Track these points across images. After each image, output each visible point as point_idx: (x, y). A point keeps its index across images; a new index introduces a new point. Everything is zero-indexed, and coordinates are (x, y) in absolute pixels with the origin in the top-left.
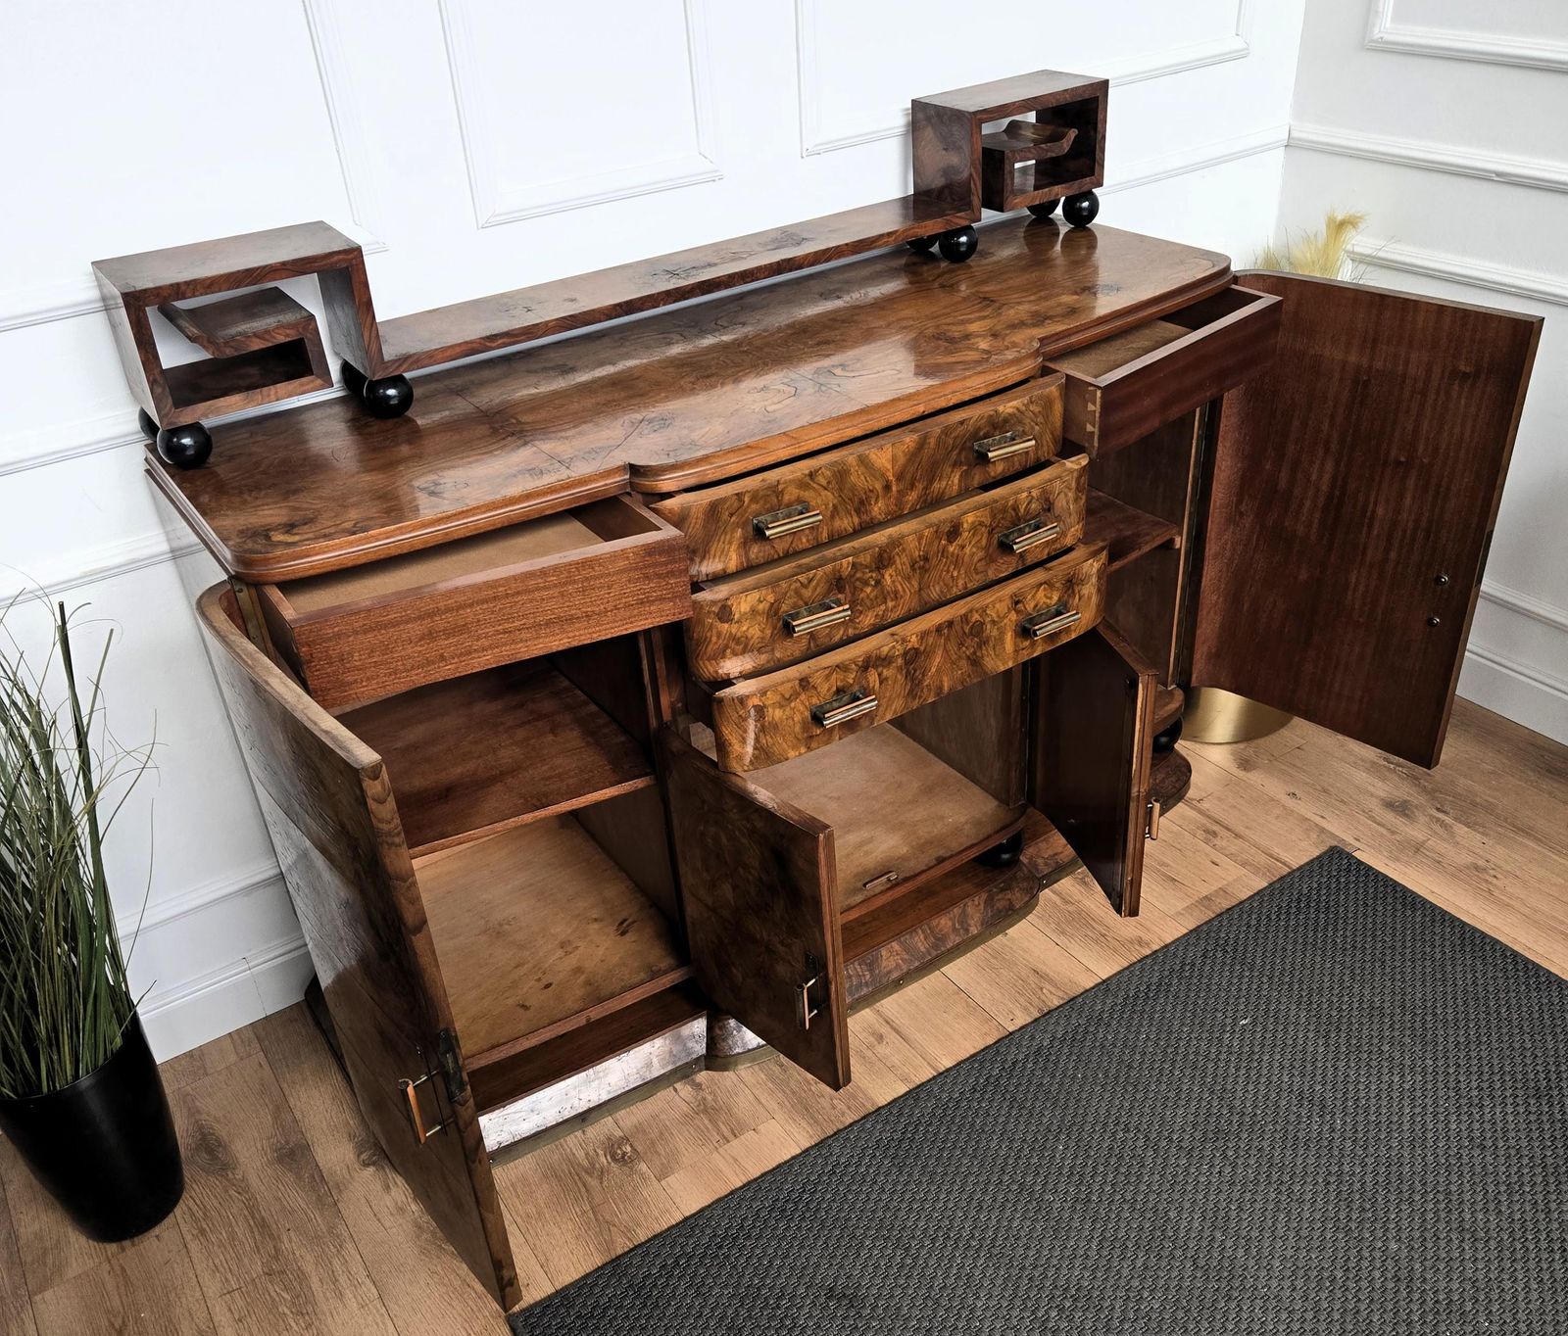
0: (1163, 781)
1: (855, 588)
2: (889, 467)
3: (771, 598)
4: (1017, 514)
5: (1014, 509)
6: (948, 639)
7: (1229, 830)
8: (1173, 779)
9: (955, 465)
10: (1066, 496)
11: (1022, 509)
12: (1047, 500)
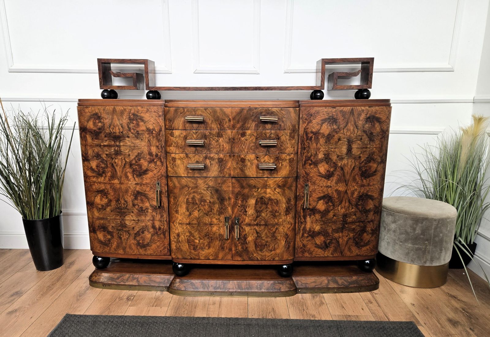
0: (362, 280)
1: (210, 140)
2: (230, 114)
3: (184, 134)
4: (266, 136)
5: (265, 134)
6: (233, 160)
7: (378, 303)
8: (366, 282)
9: (253, 121)
10: (285, 137)
11: (268, 135)
12: (278, 135)
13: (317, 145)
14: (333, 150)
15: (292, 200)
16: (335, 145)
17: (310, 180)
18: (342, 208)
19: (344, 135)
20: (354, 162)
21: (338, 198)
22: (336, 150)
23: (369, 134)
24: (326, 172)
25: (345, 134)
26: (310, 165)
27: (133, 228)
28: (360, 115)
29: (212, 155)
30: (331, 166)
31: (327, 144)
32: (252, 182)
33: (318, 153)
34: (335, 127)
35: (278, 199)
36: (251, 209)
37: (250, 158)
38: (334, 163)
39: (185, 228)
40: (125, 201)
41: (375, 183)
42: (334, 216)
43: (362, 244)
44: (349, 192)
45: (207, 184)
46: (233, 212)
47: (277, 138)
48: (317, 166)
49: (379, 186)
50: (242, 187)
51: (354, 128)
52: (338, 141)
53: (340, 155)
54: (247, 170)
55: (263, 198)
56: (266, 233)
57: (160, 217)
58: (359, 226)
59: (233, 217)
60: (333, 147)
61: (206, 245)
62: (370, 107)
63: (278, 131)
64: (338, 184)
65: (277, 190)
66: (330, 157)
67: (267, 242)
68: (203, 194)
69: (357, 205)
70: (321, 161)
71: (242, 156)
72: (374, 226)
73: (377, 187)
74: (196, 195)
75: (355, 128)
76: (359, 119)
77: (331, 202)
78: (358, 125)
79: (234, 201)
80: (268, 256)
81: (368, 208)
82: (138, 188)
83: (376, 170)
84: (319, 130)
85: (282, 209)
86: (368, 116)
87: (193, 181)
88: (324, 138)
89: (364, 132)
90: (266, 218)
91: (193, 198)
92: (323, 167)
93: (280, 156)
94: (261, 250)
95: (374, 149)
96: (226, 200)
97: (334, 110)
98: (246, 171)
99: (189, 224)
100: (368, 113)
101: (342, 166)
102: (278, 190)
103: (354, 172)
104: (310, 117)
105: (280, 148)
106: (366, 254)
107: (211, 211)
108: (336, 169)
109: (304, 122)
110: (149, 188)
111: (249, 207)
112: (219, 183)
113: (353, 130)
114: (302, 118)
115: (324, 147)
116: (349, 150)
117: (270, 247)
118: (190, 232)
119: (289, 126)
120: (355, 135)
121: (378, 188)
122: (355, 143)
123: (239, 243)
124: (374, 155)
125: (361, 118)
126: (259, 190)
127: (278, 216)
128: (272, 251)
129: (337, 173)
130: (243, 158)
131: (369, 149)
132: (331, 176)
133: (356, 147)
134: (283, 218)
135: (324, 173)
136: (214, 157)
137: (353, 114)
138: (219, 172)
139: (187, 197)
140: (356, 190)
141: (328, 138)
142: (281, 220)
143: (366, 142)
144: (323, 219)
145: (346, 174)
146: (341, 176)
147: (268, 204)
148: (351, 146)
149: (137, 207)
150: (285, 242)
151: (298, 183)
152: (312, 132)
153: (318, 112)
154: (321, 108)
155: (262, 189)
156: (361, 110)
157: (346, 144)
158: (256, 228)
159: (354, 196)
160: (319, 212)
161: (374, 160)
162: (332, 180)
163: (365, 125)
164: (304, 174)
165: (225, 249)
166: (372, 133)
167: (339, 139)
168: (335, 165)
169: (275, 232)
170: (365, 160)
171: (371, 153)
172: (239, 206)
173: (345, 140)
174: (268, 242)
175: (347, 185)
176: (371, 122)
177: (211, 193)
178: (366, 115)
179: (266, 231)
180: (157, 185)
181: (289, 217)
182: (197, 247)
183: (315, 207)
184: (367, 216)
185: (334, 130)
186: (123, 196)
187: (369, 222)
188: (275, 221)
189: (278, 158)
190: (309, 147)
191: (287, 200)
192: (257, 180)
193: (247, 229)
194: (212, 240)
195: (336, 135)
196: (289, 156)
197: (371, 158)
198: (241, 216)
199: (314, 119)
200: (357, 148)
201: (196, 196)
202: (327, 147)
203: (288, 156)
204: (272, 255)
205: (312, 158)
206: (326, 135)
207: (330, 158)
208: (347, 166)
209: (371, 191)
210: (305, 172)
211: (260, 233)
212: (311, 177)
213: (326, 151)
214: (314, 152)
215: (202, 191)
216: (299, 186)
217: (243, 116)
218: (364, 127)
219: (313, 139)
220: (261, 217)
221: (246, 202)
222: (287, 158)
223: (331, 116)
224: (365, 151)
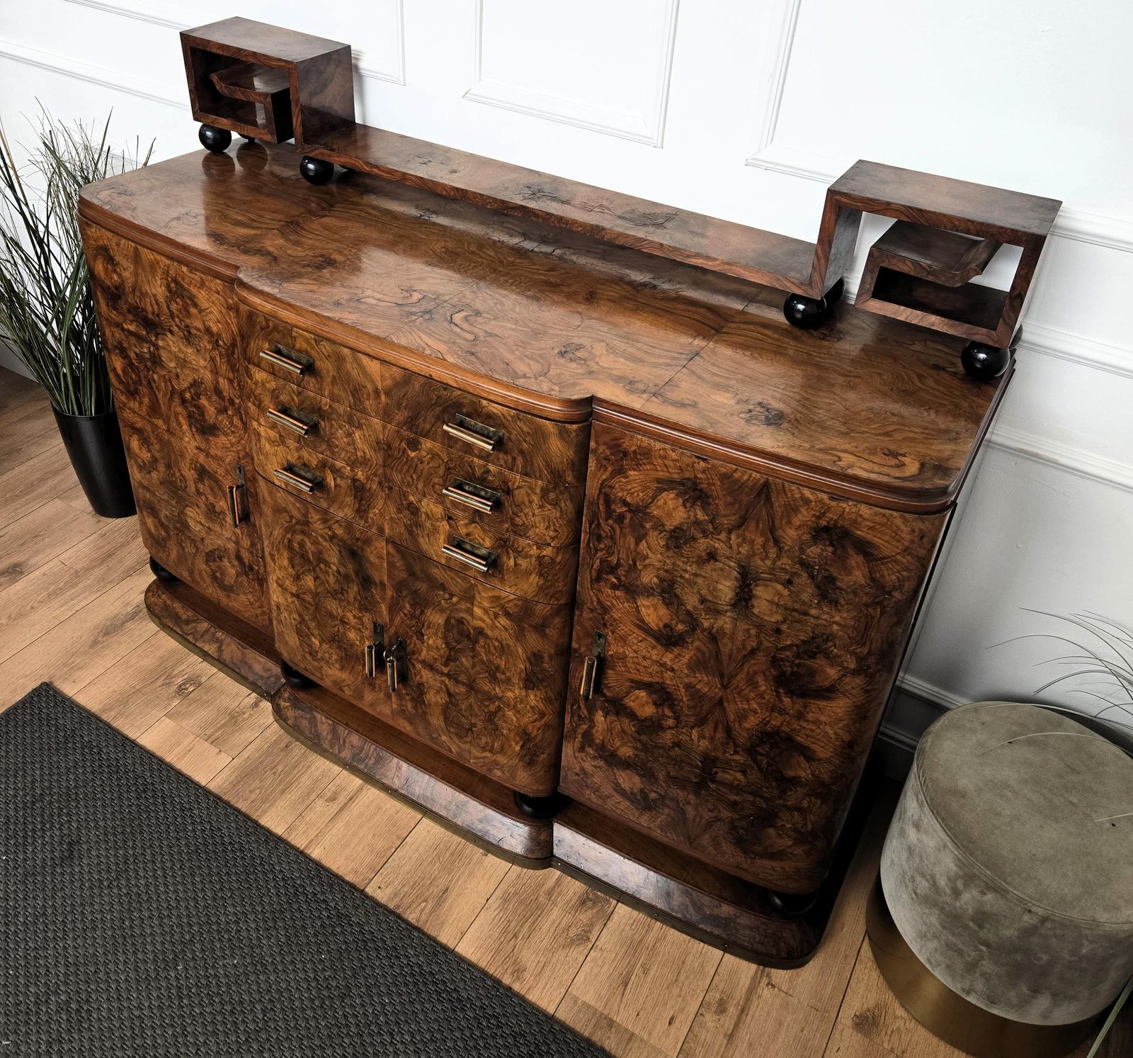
1: (332, 424)
3: (273, 383)
4: (473, 473)
6: (388, 497)
10: (528, 495)
11: (478, 472)
12: (505, 483)
13: (637, 544)
14: (687, 576)
15: (546, 659)
16: (695, 566)
17: (611, 625)
18: (702, 737)
19: (731, 548)
20: (758, 636)
21: (695, 707)
22: (700, 580)
23: (820, 578)
24: (661, 626)
25: (735, 547)
26: (614, 587)
27: (202, 539)
28: (792, 509)
29: (339, 464)
30: (678, 618)
31: (670, 553)
32: (437, 573)
33: (640, 567)
34: (701, 516)
35: (504, 642)
36: (436, 634)
37: (431, 511)
38: (689, 613)
39: (290, 600)
40: (182, 475)
41: (823, 718)
42: (677, 744)
43: (757, 848)
44: (731, 709)
45: (330, 529)
46: (392, 620)
47: (503, 490)
48: (635, 599)
49: (840, 732)
50: (412, 574)
51: (767, 540)
52: (708, 561)
53: (710, 598)
54: (423, 537)
55: (463, 623)
56: (471, 706)
57: (249, 543)
58: (753, 803)
59: (392, 631)
60: (689, 568)
61: (336, 660)
62: (832, 499)
63: (507, 472)
64: (695, 673)
65: (500, 620)
66: (678, 591)
67: (474, 725)
68: (322, 545)
69: (751, 751)
70: (648, 592)
71: (412, 498)
72: (805, 824)
73: (831, 732)
74: (306, 540)
75: (771, 544)
76: (789, 522)
77: (671, 707)
78: (781, 536)
79: (393, 596)
80: (476, 758)
81: (791, 773)
82: (202, 458)
83: (833, 686)
84: (647, 507)
85: (513, 669)
86: (824, 523)
87: (298, 505)
88: (661, 532)
89: (805, 565)
90: (472, 672)
91: (302, 545)
92: (652, 609)
93: (512, 539)
94: (459, 736)
95: (835, 627)
96: (375, 584)
97: (702, 464)
98: (421, 540)
99: (297, 596)
100: (824, 514)
101: (714, 630)
102: (503, 621)
103: (752, 662)
104: (621, 459)
105: (512, 519)
106: (770, 877)
107: (342, 594)
108: (694, 630)
109: (601, 466)
110: (223, 469)
111: (429, 627)
112: (358, 540)
113: (764, 547)
114: (595, 451)
115: (659, 556)
116: (743, 598)
117: (481, 739)
118: (300, 615)
119: (541, 471)
120: (768, 563)
121: (833, 736)
122: (766, 586)
123: (407, 694)
124: (830, 644)
125: (797, 521)
126: (455, 599)
127: (503, 682)
128: (486, 751)
129: (697, 643)
130: (412, 503)
131: (812, 620)
132: (675, 644)
133: (770, 598)
134: (517, 691)
135: (653, 626)
136: (343, 470)
137: (768, 499)
138: (357, 510)
139: (289, 536)
140: (755, 712)
141: (677, 538)
142: (510, 694)
143: (805, 597)
144: (644, 738)
145: (725, 658)
146: (707, 654)
147: (476, 642)
148: (751, 591)
149: (203, 498)
150: (522, 747)
151: (576, 618)
152: (625, 503)
153: (647, 453)
154: (658, 446)
155: (461, 599)
156: (798, 496)
157: (733, 577)
158: (447, 682)
159: (747, 725)
160: (632, 715)
161: (828, 658)
162: (680, 655)
163: (810, 546)
164: (595, 604)
165: (377, 689)
166: (831, 579)
167: (712, 556)
168: (692, 621)
169: (494, 714)
170: (796, 645)
171: (823, 634)
172: (406, 615)
173: (732, 564)
174: (475, 727)
175: (725, 687)
176: (832, 544)
177: (340, 552)
178: (819, 518)
179: (472, 700)
180: (238, 471)
181: (535, 696)
182: (317, 652)
183: (622, 699)
184: (783, 792)
185: (697, 523)
186: (177, 462)
187: (789, 809)
188: (494, 689)
189: (505, 542)
190: (612, 538)
191: (529, 654)
192: (449, 573)
193: (426, 675)
194: (347, 655)
195: (702, 540)
196: (538, 548)
197: (817, 648)
198: (411, 637)
199: (634, 470)
200: (771, 602)
201: (309, 544)
202: (668, 561)
203: (535, 547)
204: (487, 761)
205: (621, 572)
206: (669, 527)
207: (676, 595)
208: (732, 638)
209: (808, 736)
210: (598, 599)
211: (457, 698)
212: (615, 620)
213: (666, 571)
214: (628, 560)
215: (320, 539)
216: (577, 628)
217: (409, 395)
218: (802, 551)
219: (627, 521)
220: (457, 663)
221: (423, 612)
222: (532, 552)
223: (689, 479)
224: (799, 621)
